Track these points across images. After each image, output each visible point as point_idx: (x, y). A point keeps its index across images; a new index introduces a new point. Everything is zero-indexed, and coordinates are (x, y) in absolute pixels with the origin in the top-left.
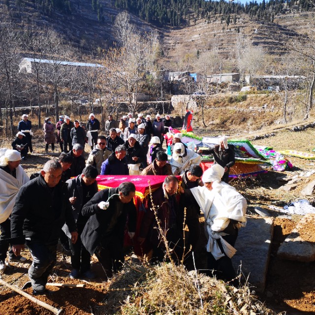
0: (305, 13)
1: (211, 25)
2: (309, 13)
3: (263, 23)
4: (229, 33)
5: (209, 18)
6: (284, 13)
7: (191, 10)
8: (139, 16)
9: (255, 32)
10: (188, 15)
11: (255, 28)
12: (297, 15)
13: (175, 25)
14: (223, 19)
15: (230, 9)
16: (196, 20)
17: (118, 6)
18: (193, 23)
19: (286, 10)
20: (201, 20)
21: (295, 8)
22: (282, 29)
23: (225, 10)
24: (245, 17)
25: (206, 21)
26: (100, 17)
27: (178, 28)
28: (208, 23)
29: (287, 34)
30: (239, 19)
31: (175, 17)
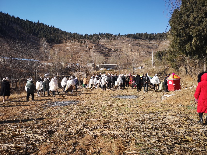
0: (107, 40)
1: (73, 43)
2: (109, 40)
3: (95, 44)
4: (83, 47)
5: (72, 40)
6: (100, 40)
7: (62, 36)
8: (38, 37)
9: (93, 47)
10: (62, 38)
11: (93, 46)
12: (105, 41)
13: (56, 42)
14: (79, 41)
15: (81, 38)
16: (66, 41)
17: (28, 32)
18: (65, 42)
19: (100, 39)
20: (68, 41)
21: (104, 38)
22: (103, 47)
23: (79, 38)
24: (88, 41)
25: (71, 42)
26: (21, 37)
27: (58, 43)
28: (72, 42)
29: (105, 48)
30: (86, 41)
31: (56, 39)
